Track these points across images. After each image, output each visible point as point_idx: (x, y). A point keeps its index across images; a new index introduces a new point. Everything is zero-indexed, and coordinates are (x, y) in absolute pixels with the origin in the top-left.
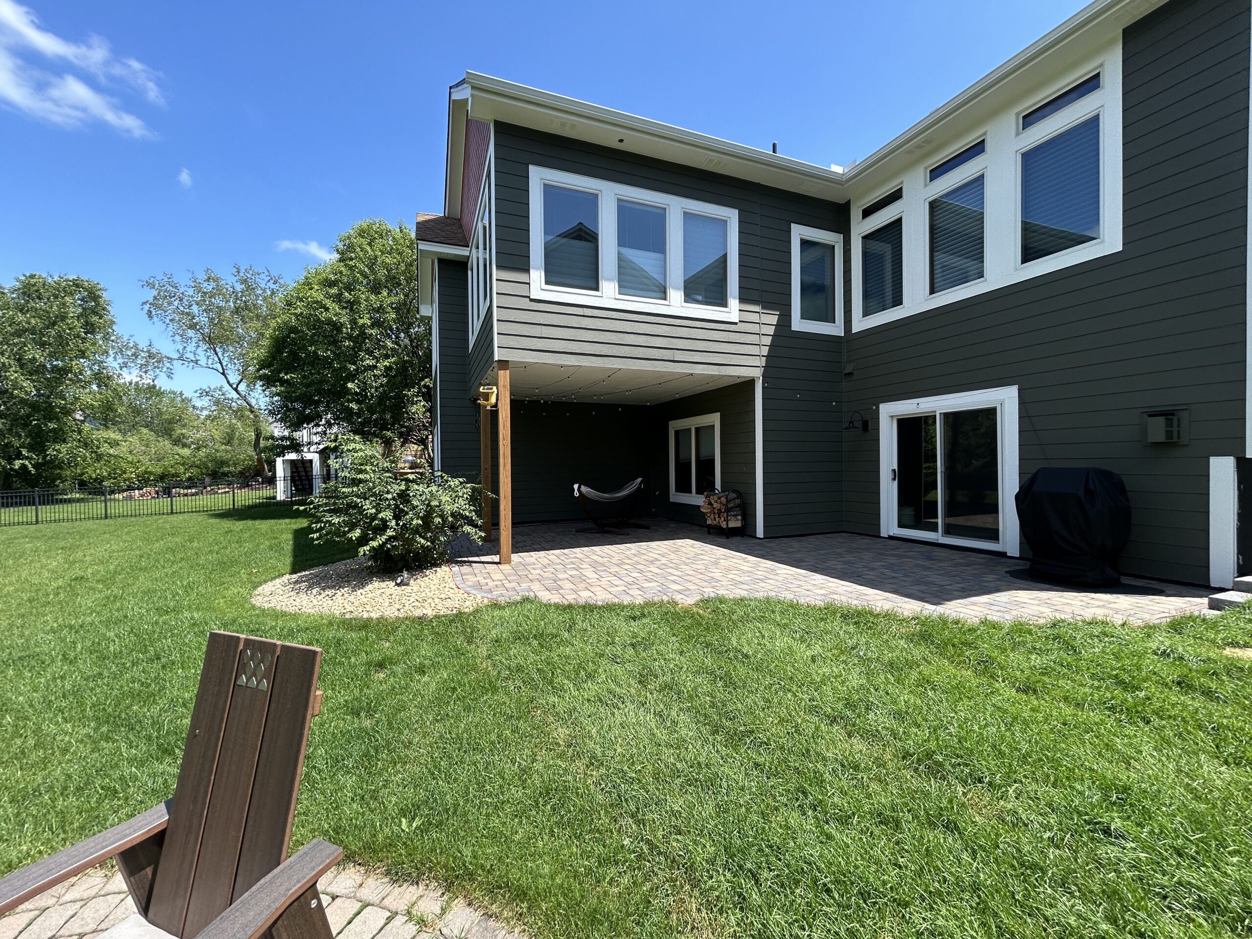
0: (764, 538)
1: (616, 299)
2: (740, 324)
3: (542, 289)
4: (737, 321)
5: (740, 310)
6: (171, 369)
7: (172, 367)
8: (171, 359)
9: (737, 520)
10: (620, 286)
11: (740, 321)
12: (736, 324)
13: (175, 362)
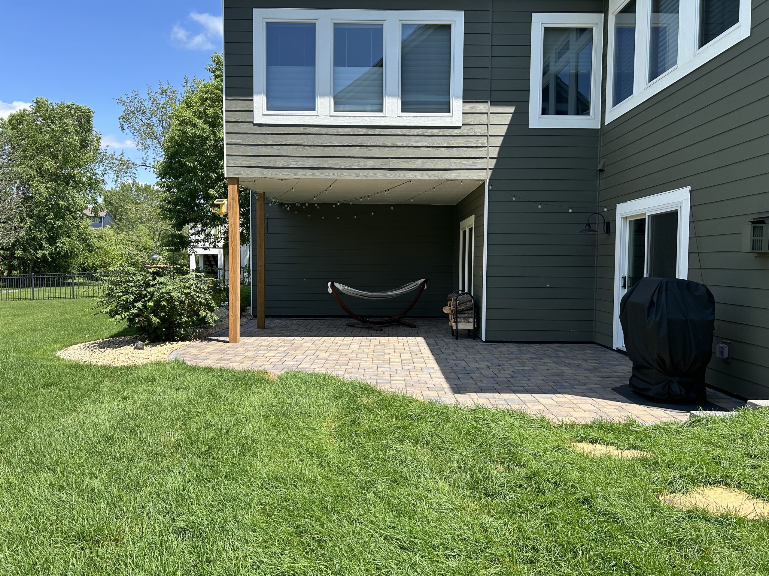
0: (486, 342)
1: (331, 116)
2: (463, 127)
3: (263, 115)
4: (461, 125)
5: (463, 113)
6: (135, 174)
7: (136, 172)
8: (136, 165)
9: (469, 322)
10: (335, 103)
11: (463, 125)
12: (459, 127)
13: (139, 168)
